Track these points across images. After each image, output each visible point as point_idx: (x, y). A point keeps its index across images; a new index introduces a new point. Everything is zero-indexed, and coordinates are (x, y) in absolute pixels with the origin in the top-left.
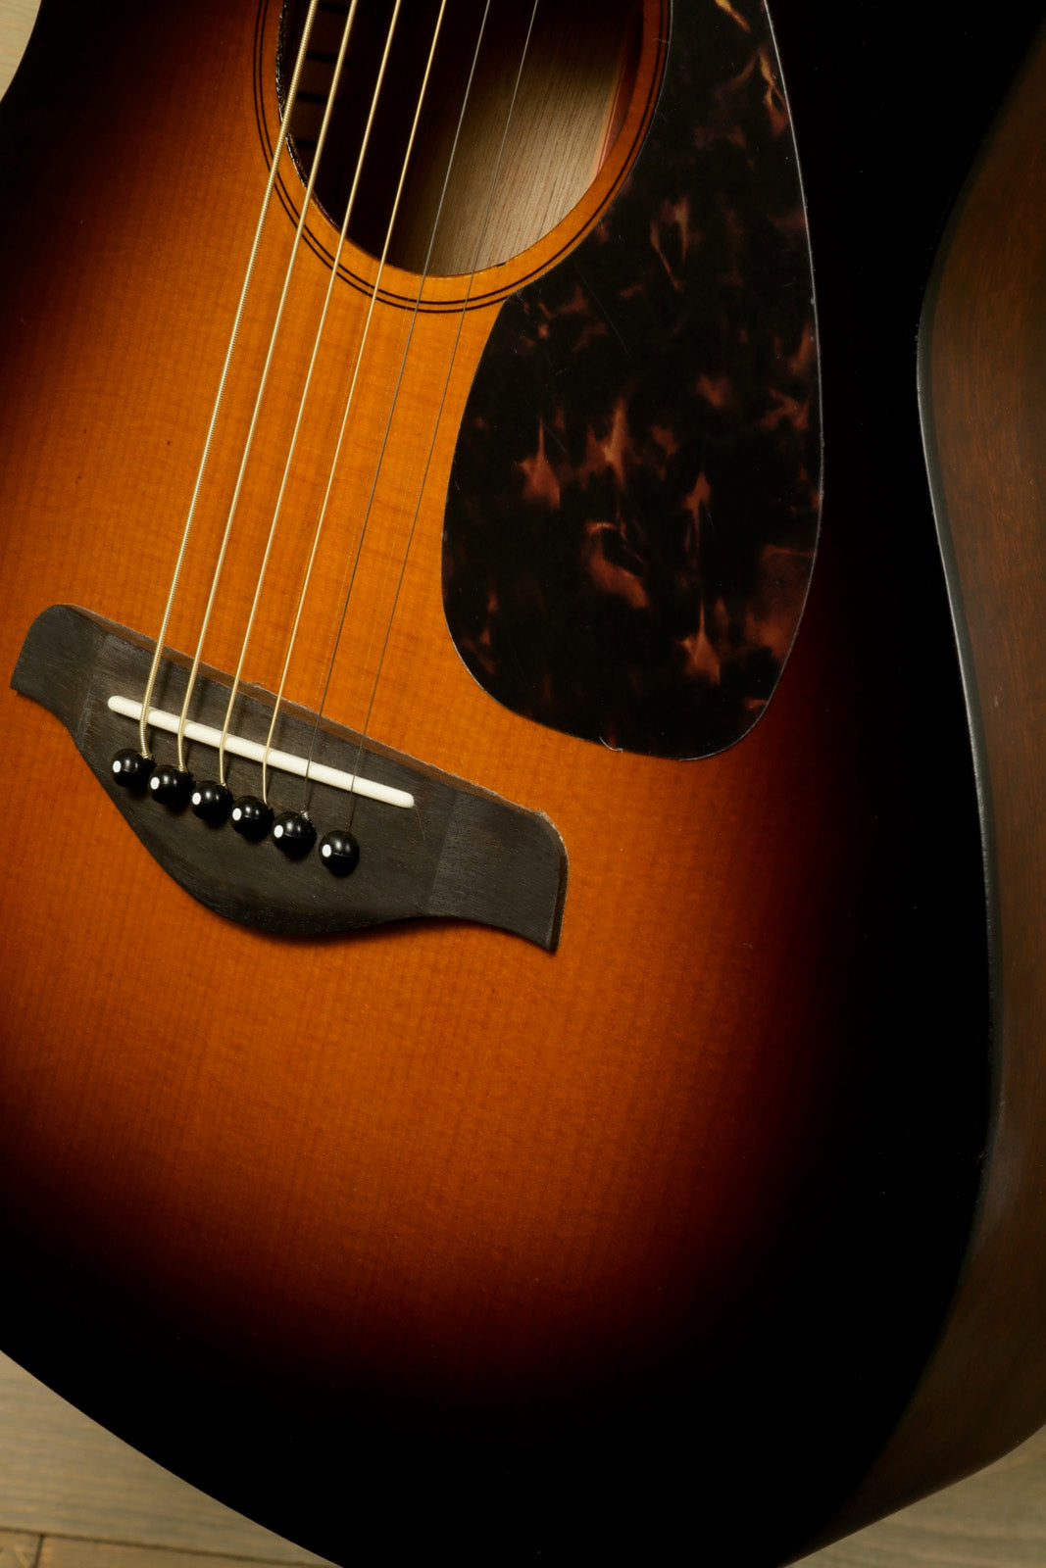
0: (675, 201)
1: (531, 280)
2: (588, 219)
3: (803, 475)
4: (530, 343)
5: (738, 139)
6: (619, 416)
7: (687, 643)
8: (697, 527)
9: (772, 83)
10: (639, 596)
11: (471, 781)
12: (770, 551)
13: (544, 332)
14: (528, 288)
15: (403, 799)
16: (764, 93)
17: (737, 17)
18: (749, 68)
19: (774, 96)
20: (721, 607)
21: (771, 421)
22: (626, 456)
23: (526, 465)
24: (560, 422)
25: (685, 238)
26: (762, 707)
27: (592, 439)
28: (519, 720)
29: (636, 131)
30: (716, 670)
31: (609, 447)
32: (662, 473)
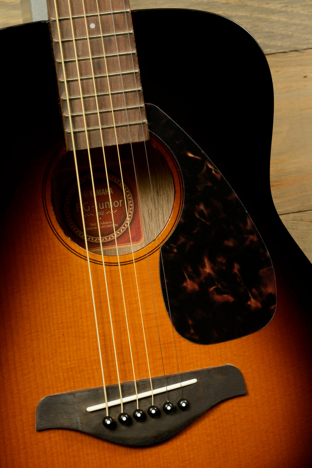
0: (199, 205)
1: (166, 240)
2: (176, 219)
3: (262, 251)
4: (173, 255)
5: (210, 184)
6: (206, 260)
7: (249, 303)
8: (239, 275)
9: (213, 168)
10: (231, 299)
11: (204, 368)
12: (261, 271)
13: (175, 251)
14: (166, 243)
15: (194, 381)
16: (212, 171)
17: (196, 157)
18: (205, 167)
19: (215, 171)
20: (254, 290)
21: (248, 242)
22: (212, 269)
23: (185, 284)
24: (190, 270)
25: (206, 212)
26: (275, 307)
27: (201, 269)
28: (210, 346)
29: (180, 193)
30: (259, 305)
31: (207, 269)
32: (224, 268)
